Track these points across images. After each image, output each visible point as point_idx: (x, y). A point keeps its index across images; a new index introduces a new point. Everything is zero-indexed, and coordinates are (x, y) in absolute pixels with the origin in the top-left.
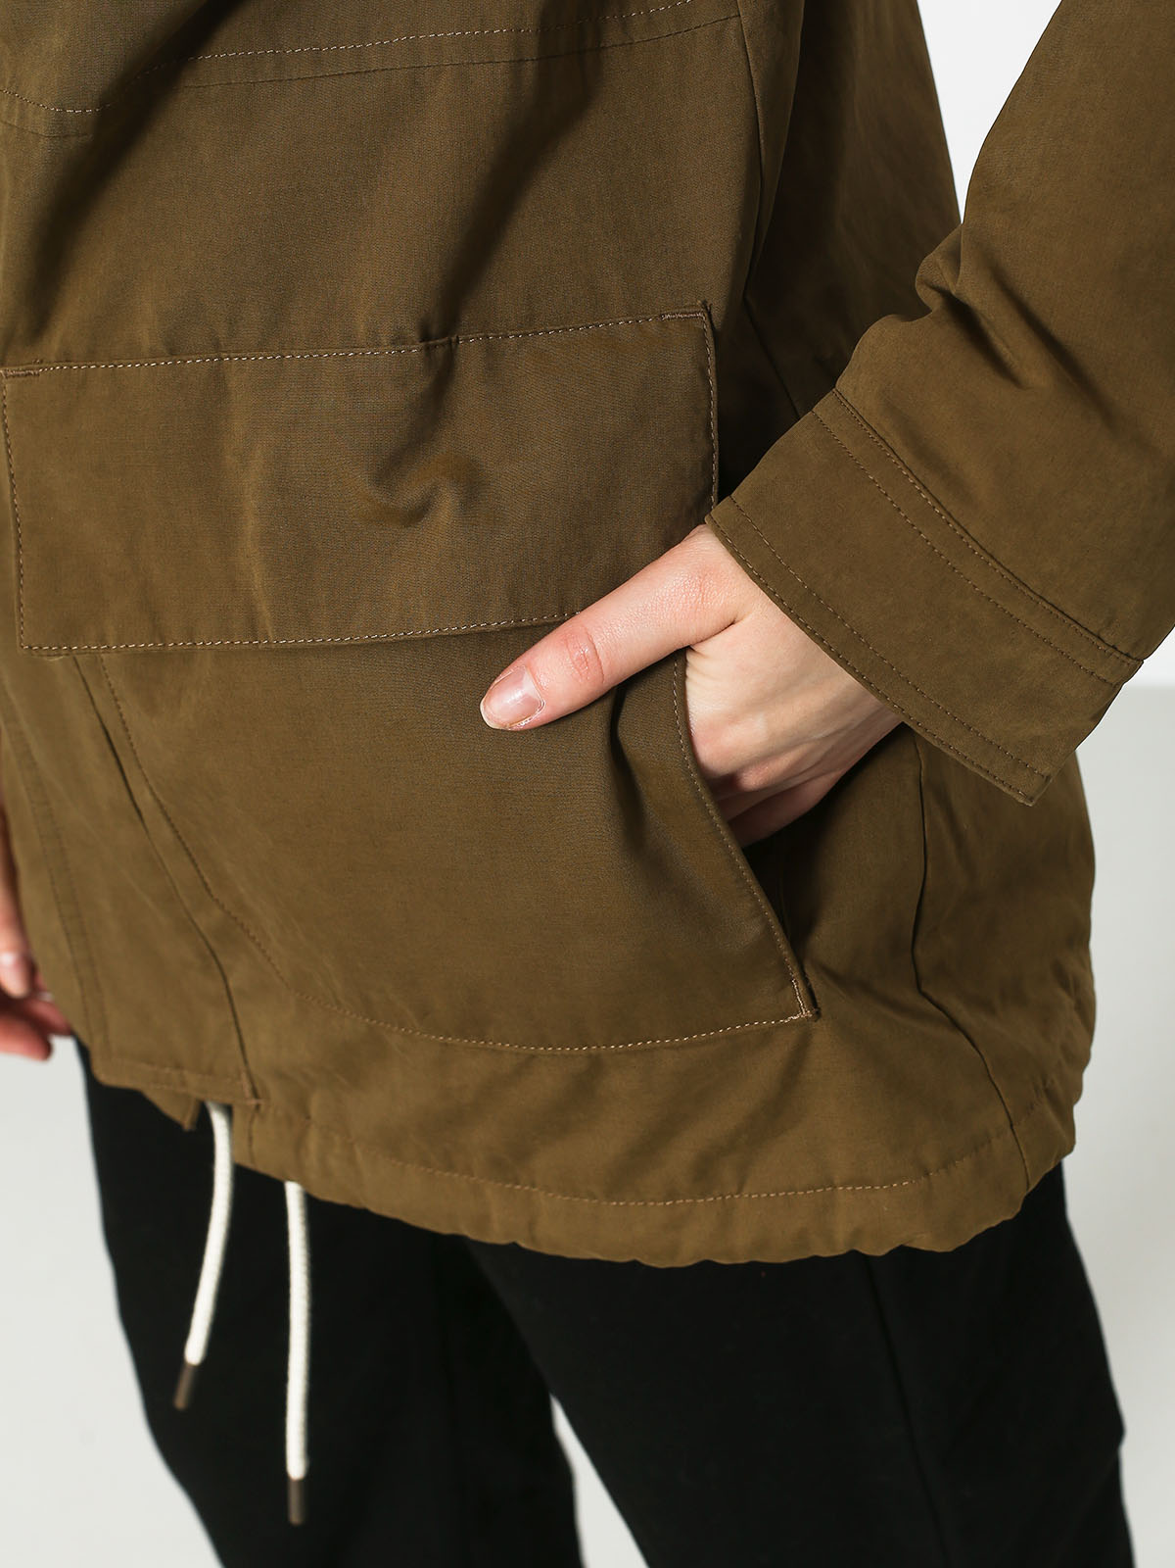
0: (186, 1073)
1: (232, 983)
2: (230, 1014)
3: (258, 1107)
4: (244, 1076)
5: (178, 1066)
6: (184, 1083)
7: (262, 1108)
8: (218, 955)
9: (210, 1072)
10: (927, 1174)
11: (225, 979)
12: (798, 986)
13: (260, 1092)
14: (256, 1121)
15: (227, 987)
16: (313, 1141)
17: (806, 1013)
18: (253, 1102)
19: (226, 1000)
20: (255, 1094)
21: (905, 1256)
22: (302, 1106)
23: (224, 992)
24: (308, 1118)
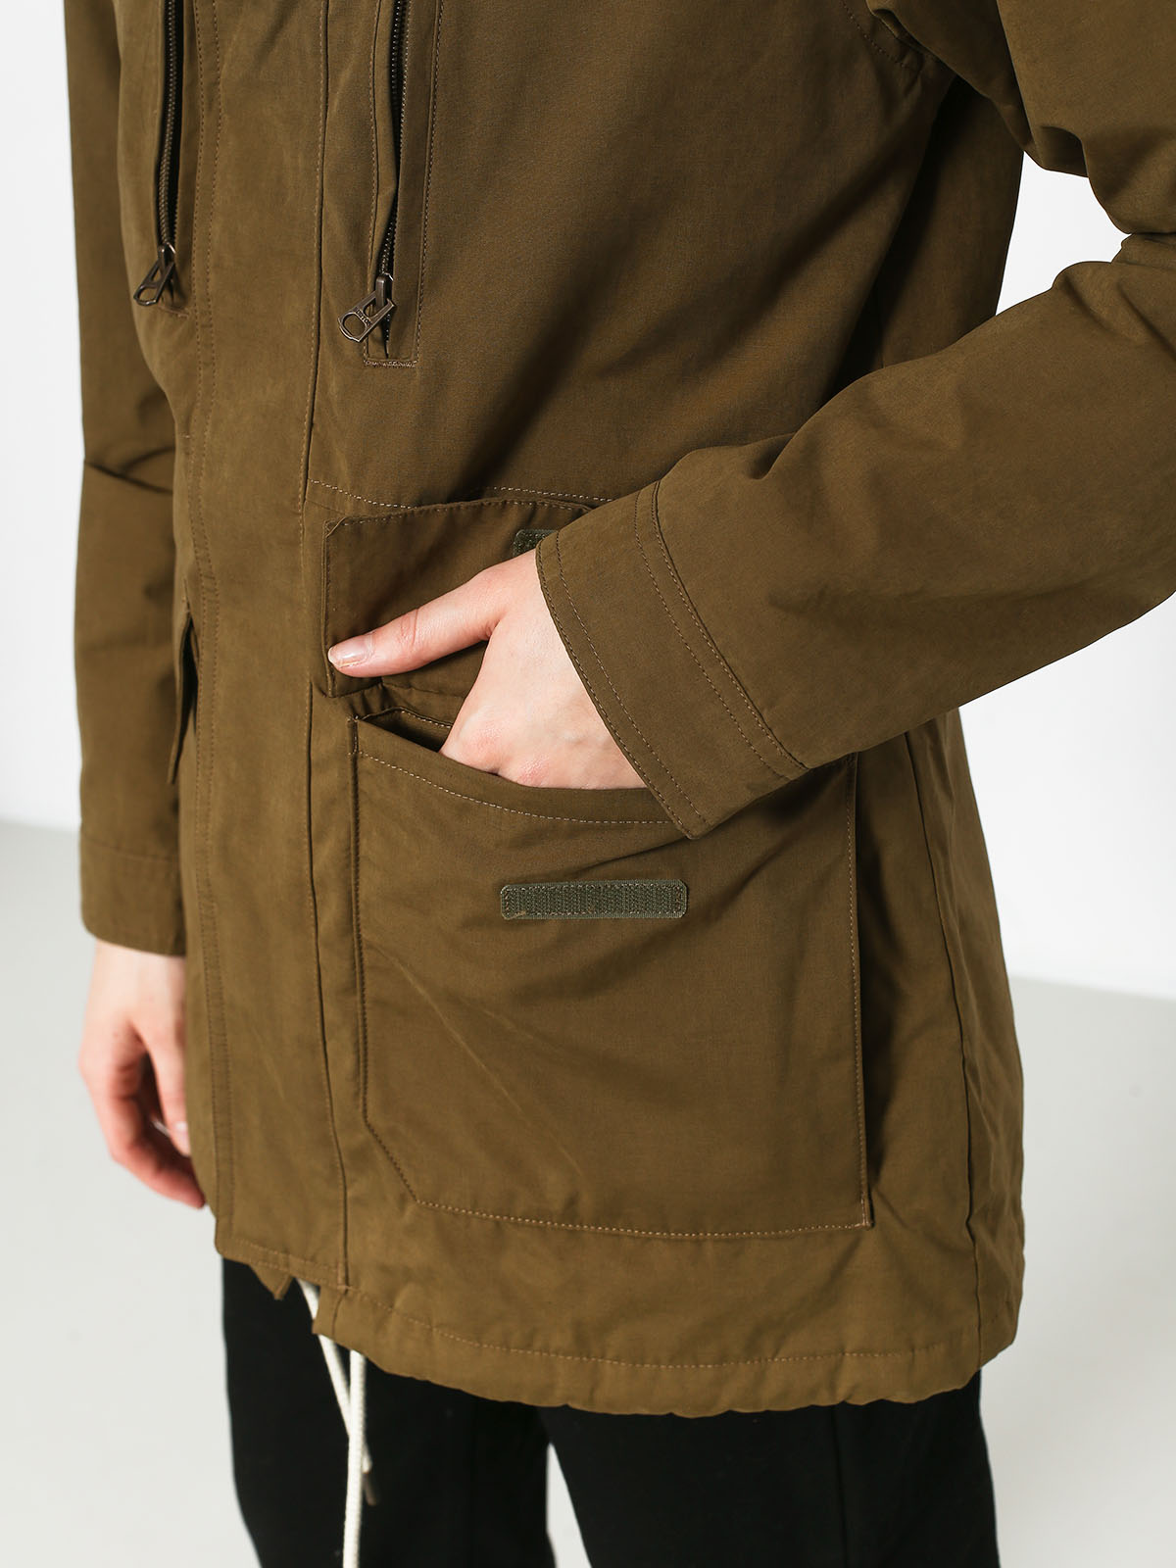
0: (290, 1256)
1: (350, 1194)
2: (342, 1215)
3: (347, 1291)
4: (341, 1265)
5: (286, 1251)
6: (287, 1265)
7: (350, 1293)
8: (346, 1170)
9: (313, 1259)
10: (913, 1350)
11: (345, 1188)
12: (865, 1203)
13: (351, 1281)
14: (344, 1302)
15: (345, 1194)
16: (394, 1323)
17: (866, 1223)
18: (343, 1287)
19: (342, 1204)
20: (347, 1281)
21: (881, 1407)
22: (390, 1296)
23: (342, 1198)
24: (392, 1306)
